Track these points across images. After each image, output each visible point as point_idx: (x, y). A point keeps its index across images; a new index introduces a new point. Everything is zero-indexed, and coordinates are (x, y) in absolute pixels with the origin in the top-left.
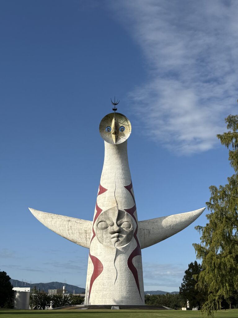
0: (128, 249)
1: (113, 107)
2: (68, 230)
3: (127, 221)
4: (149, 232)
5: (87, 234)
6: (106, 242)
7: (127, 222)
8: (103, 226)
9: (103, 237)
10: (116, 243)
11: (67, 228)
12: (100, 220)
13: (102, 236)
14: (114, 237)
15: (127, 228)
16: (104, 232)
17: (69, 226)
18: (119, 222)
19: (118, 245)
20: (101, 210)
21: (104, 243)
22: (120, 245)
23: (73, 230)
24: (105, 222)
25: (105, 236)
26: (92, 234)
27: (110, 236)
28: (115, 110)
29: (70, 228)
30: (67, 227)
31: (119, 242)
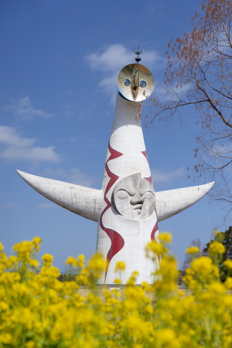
0: (151, 223)
1: (136, 56)
2: (72, 199)
3: (150, 191)
4: (165, 205)
5: (97, 205)
6: (127, 214)
8: (123, 196)
10: (139, 215)
11: (70, 197)
12: (119, 188)
13: (123, 206)
14: (137, 209)
15: (150, 198)
16: (124, 202)
17: (73, 193)
18: (141, 192)
20: (117, 177)
21: (125, 215)
22: (143, 218)
23: (78, 199)
24: (125, 190)
25: (125, 207)
26: (106, 205)
27: (132, 207)
28: (138, 60)
29: (74, 196)
30: (70, 195)
31: (141, 214)
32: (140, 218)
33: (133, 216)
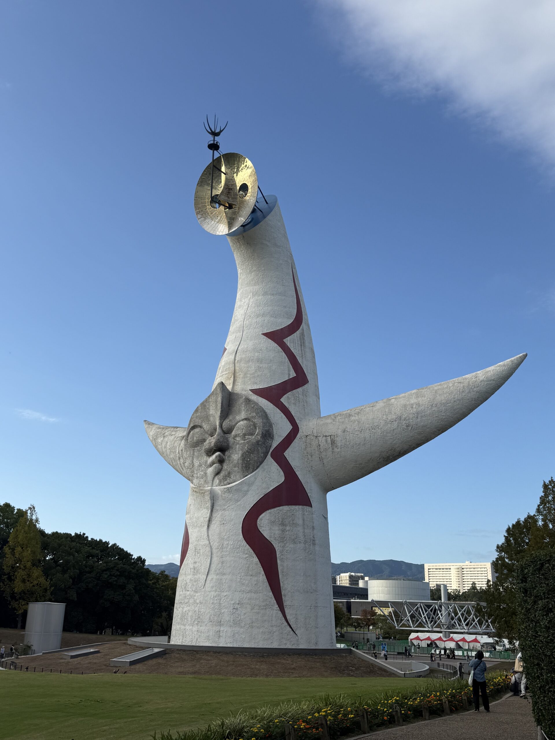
0: (248, 491)
3: (245, 419)
6: (197, 478)
7: (245, 422)
8: (197, 439)
9: (193, 466)
10: (216, 478)
12: (192, 425)
13: (193, 462)
14: (212, 463)
15: (245, 435)
16: (195, 453)
18: (226, 423)
19: (220, 482)
21: (195, 481)
22: (226, 482)
24: (201, 427)
25: (196, 463)
27: (206, 461)
31: (222, 474)
32: (219, 485)
33: (205, 481)
